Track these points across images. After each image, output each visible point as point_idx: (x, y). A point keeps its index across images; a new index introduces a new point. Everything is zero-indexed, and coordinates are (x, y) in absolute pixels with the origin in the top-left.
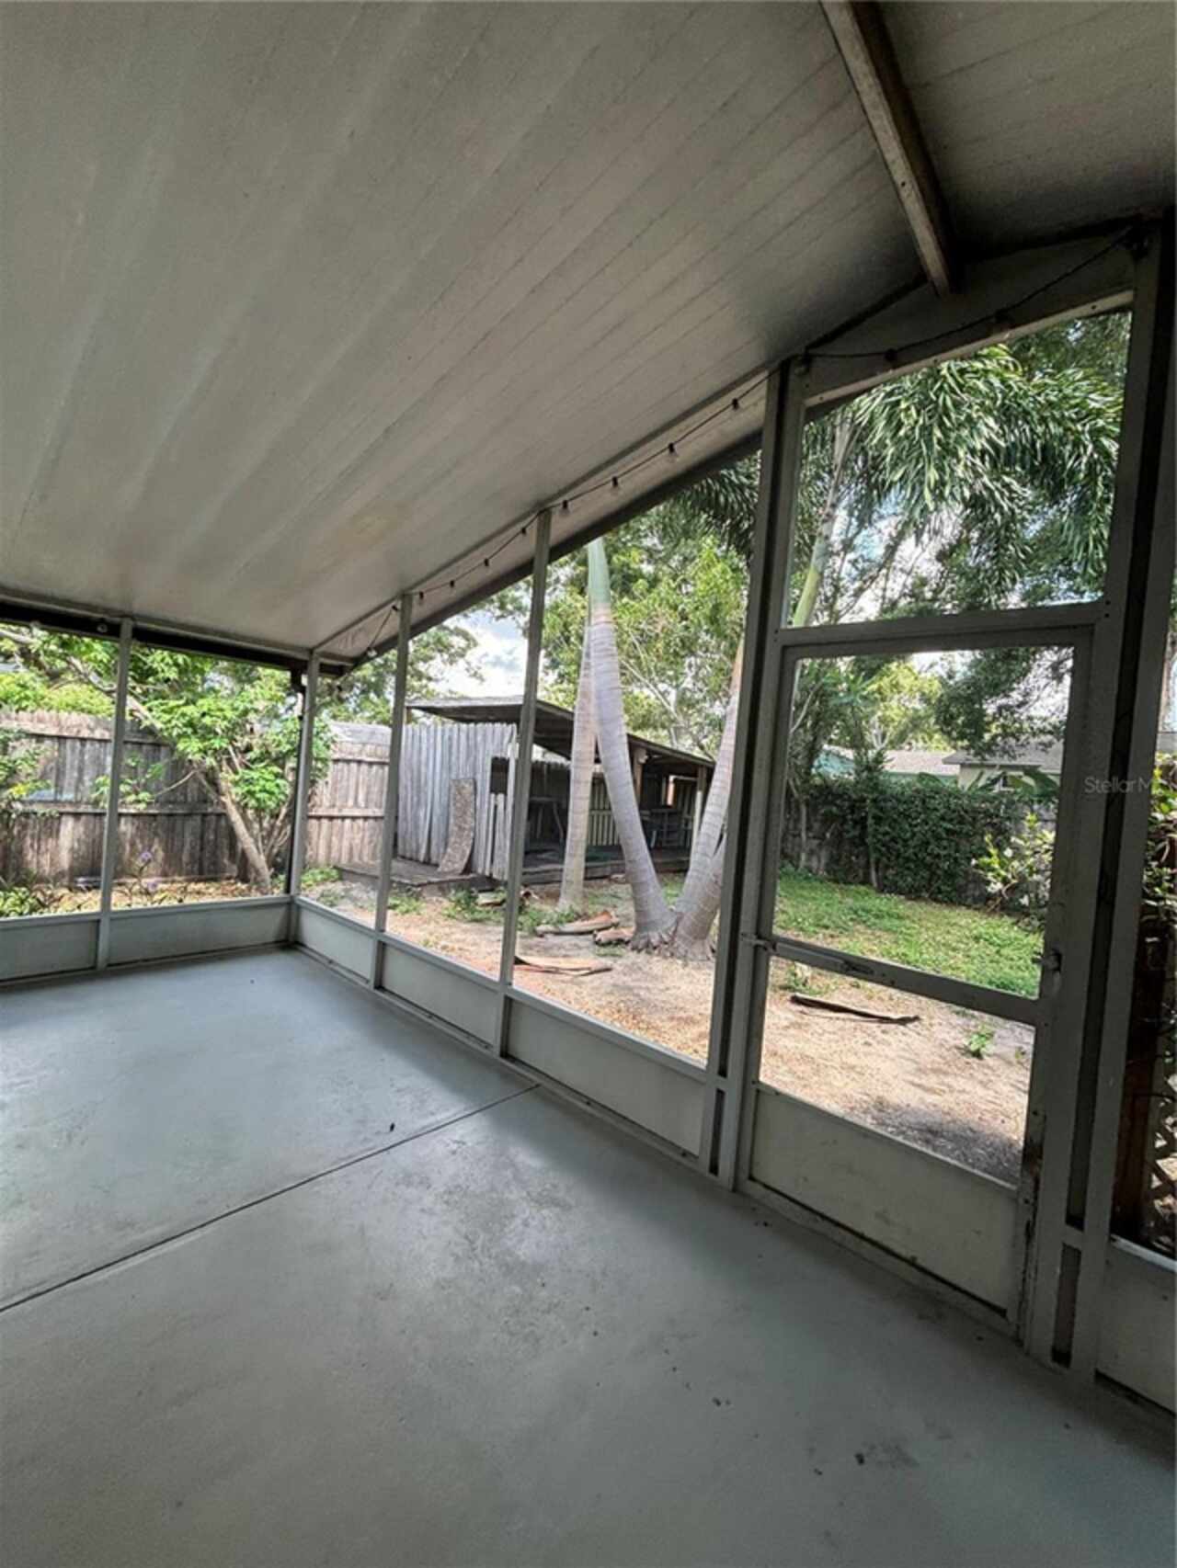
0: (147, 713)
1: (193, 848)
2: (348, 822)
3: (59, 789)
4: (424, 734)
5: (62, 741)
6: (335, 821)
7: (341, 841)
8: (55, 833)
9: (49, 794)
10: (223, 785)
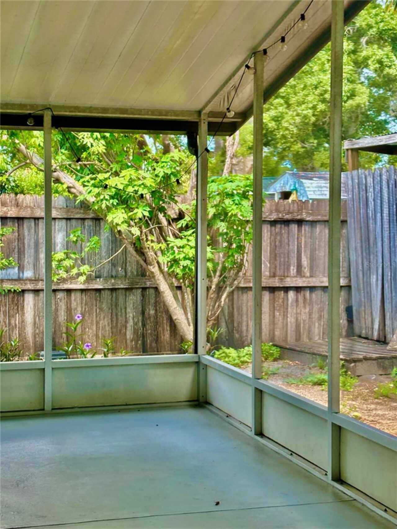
0: (81, 188)
1: (135, 324)
2: (291, 294)
3: (21, 268)
4: (370, 180)
5: (21, 222)
6: (277, 293)
7: (285, 316)
8: (20, 308)
9: (14, 272)
10: (150, 254)
